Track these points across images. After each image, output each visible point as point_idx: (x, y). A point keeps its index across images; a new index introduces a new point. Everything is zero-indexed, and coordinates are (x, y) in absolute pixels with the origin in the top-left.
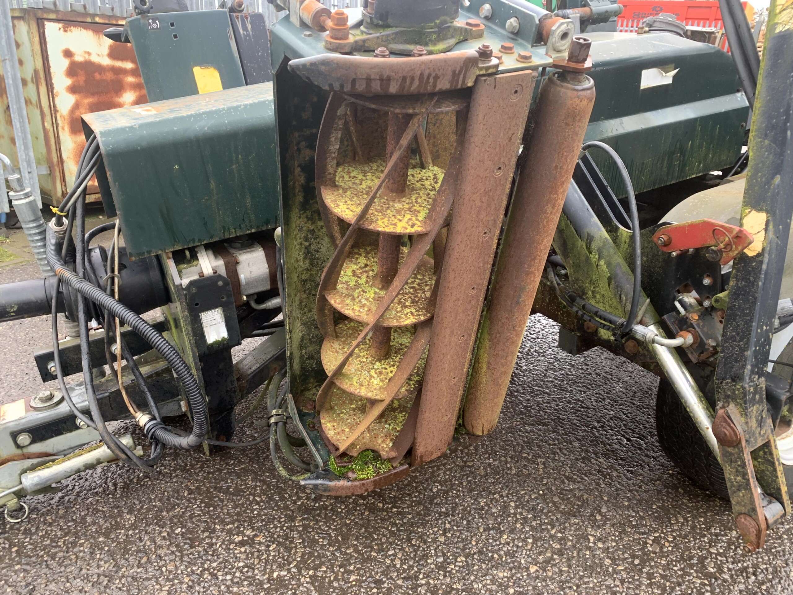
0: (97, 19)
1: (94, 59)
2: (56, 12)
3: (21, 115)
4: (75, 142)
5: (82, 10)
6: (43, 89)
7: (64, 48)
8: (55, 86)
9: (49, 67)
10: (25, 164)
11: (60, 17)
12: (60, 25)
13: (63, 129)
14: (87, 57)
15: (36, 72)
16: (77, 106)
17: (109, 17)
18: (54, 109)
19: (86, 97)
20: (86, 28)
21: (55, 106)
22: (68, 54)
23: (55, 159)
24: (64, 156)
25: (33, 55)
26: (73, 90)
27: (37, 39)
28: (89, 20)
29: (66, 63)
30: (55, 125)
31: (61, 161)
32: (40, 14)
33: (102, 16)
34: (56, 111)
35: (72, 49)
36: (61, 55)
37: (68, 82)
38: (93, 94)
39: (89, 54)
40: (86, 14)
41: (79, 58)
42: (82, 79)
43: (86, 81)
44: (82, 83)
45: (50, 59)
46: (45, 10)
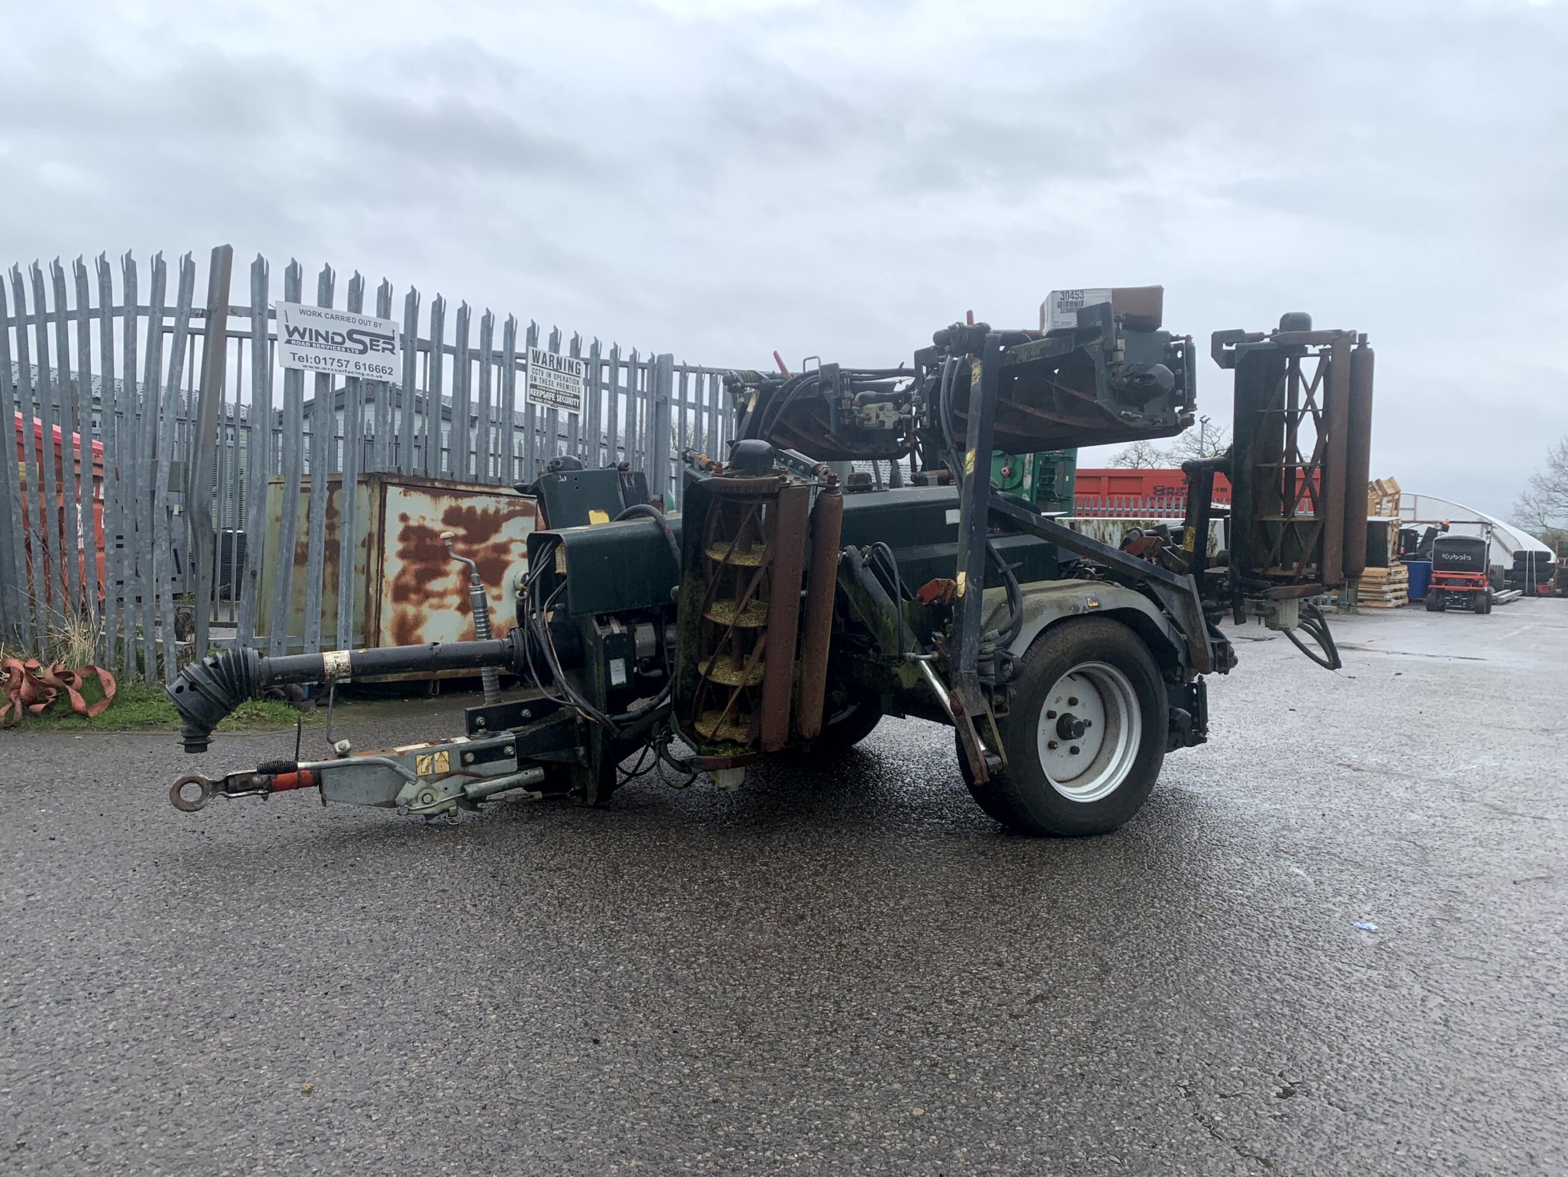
0: (437, 484)
1: (428, 524)
2: (400, 476)
3: (348, 580)
4: (395, 611)
5: (423, 476)
6: (374, 553)
7: (401, 512)
8: (386, 550)
9: (384, 530)
10: (343, 631)
11: (403, 481)
12: (401, 489)
13: (386, 596)
14: (421, 521)
15: (370, 535)
16: (403, 572)
17: (448, 482)
18: (381, 574)
19: (414, 563)
20: (424, 492)
21: (382, 571)
22: (404, 518)
23: (372, 629)
24: (382, 627)
25: (371, 519)
26: (402, 555)
27: (377, 503)
28: (429, 485)
29: (401, 526)
30: (379, 591)
31: (378, 631)
32: (384, 479)
33: (442, 481)
34: (383, 576)
35: (408, 514)
36: (397, 518)
37: (400, 546)
38: (422, 560)
39: (424, 518)
40: (427, 479)
41: (413, 523)
42: (412, 544)
43: (416, 547)
44: (412, 548)
45: (387, 522)
46: (390, 475)
